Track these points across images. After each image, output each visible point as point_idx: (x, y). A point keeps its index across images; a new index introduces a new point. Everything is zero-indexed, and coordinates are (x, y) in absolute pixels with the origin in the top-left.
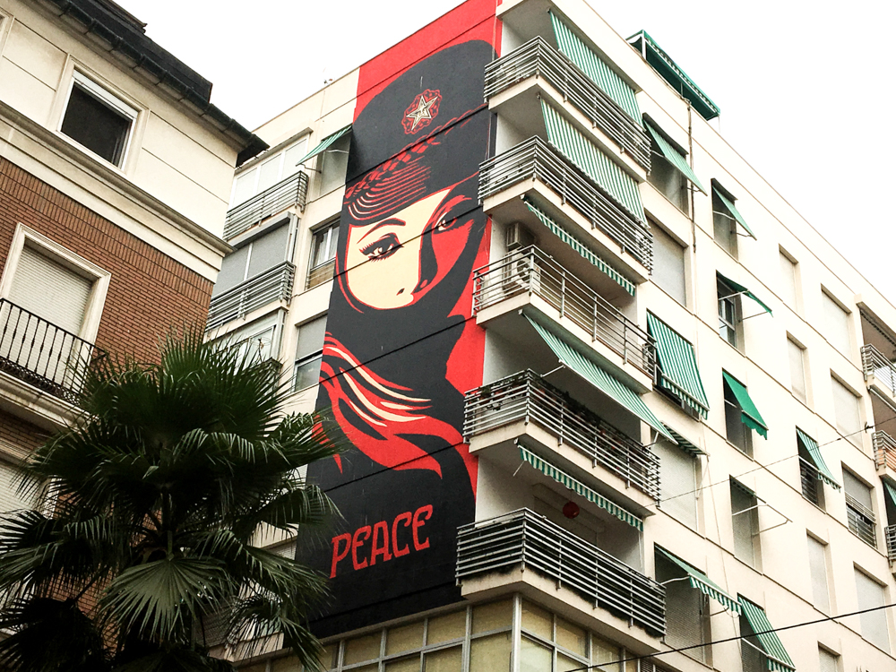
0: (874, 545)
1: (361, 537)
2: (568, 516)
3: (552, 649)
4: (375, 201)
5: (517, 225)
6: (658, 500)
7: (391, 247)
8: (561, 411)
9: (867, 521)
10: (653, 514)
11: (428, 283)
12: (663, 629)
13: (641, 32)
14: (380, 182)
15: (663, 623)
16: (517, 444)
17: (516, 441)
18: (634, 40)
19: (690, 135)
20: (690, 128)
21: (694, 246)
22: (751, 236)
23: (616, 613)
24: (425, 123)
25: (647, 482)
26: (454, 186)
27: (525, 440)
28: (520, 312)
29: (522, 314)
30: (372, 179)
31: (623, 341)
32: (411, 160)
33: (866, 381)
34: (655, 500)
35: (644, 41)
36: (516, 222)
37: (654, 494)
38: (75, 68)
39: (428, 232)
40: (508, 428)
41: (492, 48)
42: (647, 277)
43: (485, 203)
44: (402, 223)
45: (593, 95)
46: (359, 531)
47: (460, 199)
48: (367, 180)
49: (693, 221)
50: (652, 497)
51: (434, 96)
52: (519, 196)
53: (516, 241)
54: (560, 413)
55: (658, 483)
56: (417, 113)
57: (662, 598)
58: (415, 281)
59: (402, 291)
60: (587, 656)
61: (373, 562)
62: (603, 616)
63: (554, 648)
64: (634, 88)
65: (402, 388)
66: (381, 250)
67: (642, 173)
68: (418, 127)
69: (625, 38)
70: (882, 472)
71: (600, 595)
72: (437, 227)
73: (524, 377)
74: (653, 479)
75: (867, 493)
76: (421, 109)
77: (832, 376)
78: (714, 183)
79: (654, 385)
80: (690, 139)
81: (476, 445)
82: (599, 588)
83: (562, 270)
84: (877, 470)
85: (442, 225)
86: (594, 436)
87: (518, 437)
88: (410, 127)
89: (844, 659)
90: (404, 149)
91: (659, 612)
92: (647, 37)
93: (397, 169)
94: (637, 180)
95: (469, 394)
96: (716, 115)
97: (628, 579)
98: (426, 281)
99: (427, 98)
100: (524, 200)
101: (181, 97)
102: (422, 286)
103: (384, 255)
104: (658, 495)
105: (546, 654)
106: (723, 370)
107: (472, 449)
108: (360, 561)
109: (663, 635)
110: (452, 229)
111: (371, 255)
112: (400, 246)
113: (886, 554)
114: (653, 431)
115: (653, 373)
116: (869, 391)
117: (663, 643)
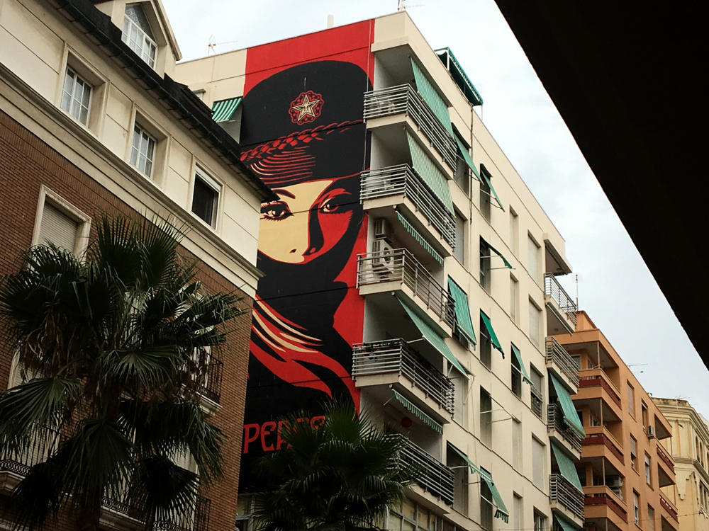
0: (539, 416)
1: (268, 428)
2: (404, 426)
3: (401, 518)
4: (266, 170)
5: (384, 221)
6: (453, 414)
7: (283, 213)
8: (414, 364)
9: (538, 400)
10: (449, 423)
11: (316, 251)
12: (452, 499)
13: (446, 49)
14: (271, 156)
15: (452, 495)
16: (392, 388)
17: (391, 386)
18: (441, 53)
19: (471, 131)
20: (472, 126)
21: (471, 219)
22: (502, 208)
23: (434, 494)
24: (309, 119)
25: (445, 400)
26: (337, 179)
27: (397, 386)
28: (393, 294)
29: (394, 295)
30: (263, 151)
31: (440, 305)
32: (296, 146)
33: (545, 299)
34: (451, 413)
35: (449, 56)
36: (384, 218)
37: (450, 408)
38: (197, 164)
39: (314, 211)
40: (385, 375)
41: (366, 75)
42: (451, 253)
43: (364, 202)
44: (293, 197)
45: (431, 120)
46: (266, 424)
47: (341, 191)
48: (259, 150)
49: (471, 200)
50: (448, 411)
51: (316, 98)
52: (392, 206)
53: (383, 233)
54: (413, 365)
55: (453, 402)
56: (302, 108)
57: (453, 479)
58: (305, 246)
59: (294, 251)
60: (415, 519)
61: (279, 447)
62: (428, 496)
63: (402, 517)
64: (447, 104)
65: (298, 326)
66: (274, 212)
67: (450, 173)
68: (303, 120)
69: (434, 49)
70: (549, 366)
71: (428, 484)
72: (323, 208)
73: (398, 344)
74: (449, 399)
75: (539, 381)
76: (306, 105)
77: (530, 300)
78: (482, 167)
79: (453, 334)
80: (472, 134)
81: (361, 383)
82: (428, 480)
83: (416, 262)
84: (546, 364)
85: (327, 208)
86: (427, 377)
87: (393, 384)
88: (295, 118)
89: (525, 500)
90: (291, 135)
91: (451, 488)
92: (450, 52)
93: (285, 149)
94: (447, 177)
95: (356, 346)
96: (480, 104)
97: (439, 470)
98: (314, 250)
99: (310, 98)
100: (396, 209)
101: (231, 163)
102: (311, 252)
103: (277, 217)
104: (453, 410)
105: (398, 521)
106: (481, 310)
107: (357, 385)
108: (268, 445)
109: (452, 503)
110: (335, 212)
111: (265, 214)
112: (291, 214)
113: (546, 424)
114: (449, 364)
115: (452, 324)
116: (546, 306)
117: (452, 508)
